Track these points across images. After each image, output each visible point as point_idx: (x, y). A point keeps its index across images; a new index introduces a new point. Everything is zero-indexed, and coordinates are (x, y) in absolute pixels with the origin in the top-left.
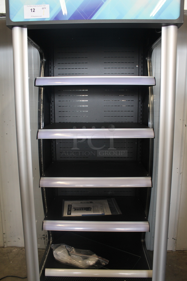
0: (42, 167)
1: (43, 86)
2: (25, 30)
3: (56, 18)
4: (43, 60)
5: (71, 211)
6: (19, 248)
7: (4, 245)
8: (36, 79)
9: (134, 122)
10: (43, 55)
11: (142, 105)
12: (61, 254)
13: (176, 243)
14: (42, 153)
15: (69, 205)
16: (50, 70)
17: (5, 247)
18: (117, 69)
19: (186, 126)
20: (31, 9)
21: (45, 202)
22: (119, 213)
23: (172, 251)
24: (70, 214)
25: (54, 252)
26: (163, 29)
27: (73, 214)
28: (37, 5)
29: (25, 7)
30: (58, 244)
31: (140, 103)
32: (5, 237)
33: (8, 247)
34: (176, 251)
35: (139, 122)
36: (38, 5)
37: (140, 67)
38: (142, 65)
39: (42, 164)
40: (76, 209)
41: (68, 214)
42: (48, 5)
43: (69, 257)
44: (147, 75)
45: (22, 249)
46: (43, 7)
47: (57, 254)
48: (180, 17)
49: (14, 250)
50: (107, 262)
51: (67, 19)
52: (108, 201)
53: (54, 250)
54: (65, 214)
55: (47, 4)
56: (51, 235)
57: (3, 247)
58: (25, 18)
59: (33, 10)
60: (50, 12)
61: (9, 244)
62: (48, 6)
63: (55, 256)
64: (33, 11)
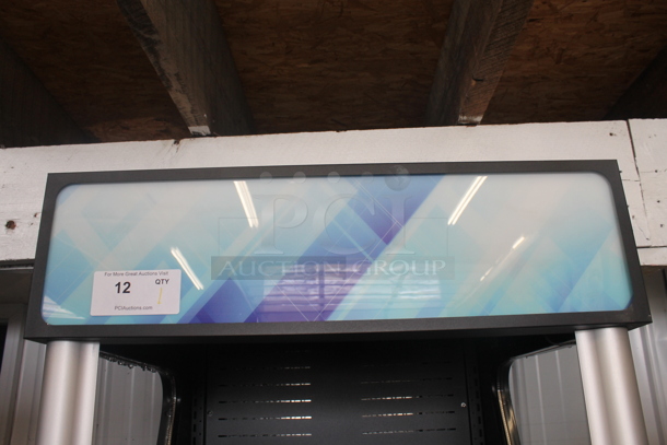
3: (204, 314)
4: (172, 400)
16: (194, 421)
20: (119, 284)
28: (138, 272)
29: (98, 276)
36: (143, 272)
37: (473, 408)
38: (479, 402)
46: (160, 277)
51: (243, 321)
58: (93, 314)
59: (123, 288)
64: (122, 290)
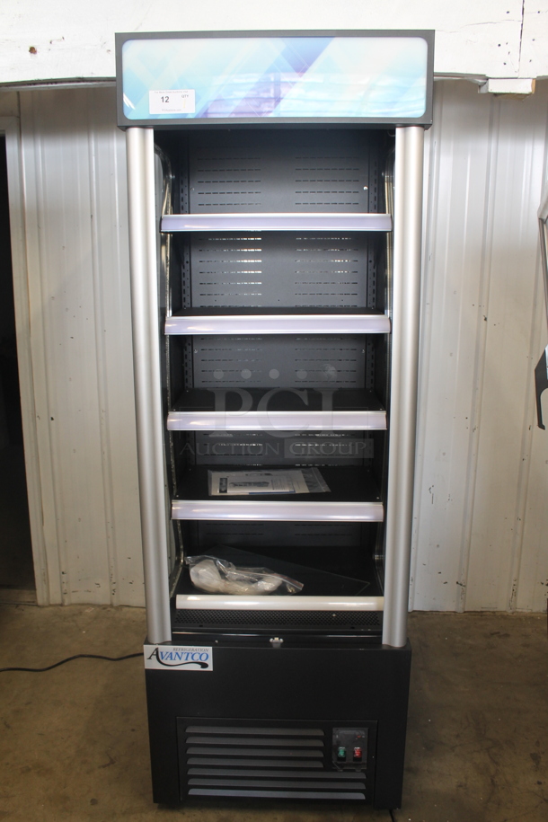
0: (167, 395)
1: (170, 233)
2: (150, 133)
4: (169, 177)
5: (226, 486)
6: (99, 606)
7: (63, 600)
8: (161, 219)
9: (359, 306)
10: (169, 165)
11: (375, 271)
12: (204, 573)
13: (464, 593)
14: (168, 367)
15: (221, 479)
16: (181, 195)
17: (66, 604)
18: (323, 194)
19: (486, 319)
20: (163, 98)
21: (173, 471)
22: (324, 488)
23: (455, 612)
24: (226, 491)
25: (192, 571)
26: (399, 131)
27: (231, 492)
28: (173, 91)
29: (151, 93)
30: (198, 555)
31: (371, 265)
32: (64, 581)
33: (71, 605)
34: (465, 612)
35: (369, 306)
36: (175, 91)
37: (372, 190)
38: (376, 186)
39: (167, 391)
40: (235, 485)
41: (221, 491)
42: (194, 91)
43: (223, 581)
44: (385, 212)
45: (104, 609)
46: (184, 94)
47: (197, 575)
48: (425, 114)
49: (87, 611)
50: (301, 586)
52: (303, 472)
53: (193, 566)
54: (215, 492)
55: (192, 88)
56: (182, 547)
57: (62, 605)
58: (150, 113)
59: (165, 99)
60: (196, 103)
61: (74, 599)
62: (192, 93)
63: (194, 579)
